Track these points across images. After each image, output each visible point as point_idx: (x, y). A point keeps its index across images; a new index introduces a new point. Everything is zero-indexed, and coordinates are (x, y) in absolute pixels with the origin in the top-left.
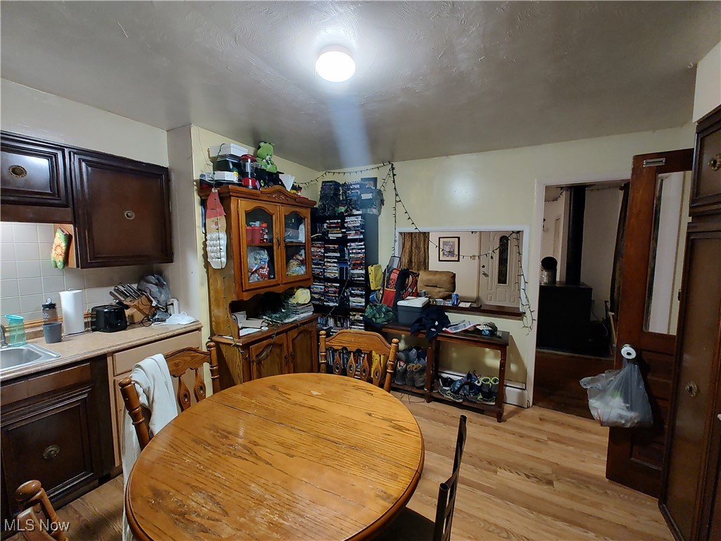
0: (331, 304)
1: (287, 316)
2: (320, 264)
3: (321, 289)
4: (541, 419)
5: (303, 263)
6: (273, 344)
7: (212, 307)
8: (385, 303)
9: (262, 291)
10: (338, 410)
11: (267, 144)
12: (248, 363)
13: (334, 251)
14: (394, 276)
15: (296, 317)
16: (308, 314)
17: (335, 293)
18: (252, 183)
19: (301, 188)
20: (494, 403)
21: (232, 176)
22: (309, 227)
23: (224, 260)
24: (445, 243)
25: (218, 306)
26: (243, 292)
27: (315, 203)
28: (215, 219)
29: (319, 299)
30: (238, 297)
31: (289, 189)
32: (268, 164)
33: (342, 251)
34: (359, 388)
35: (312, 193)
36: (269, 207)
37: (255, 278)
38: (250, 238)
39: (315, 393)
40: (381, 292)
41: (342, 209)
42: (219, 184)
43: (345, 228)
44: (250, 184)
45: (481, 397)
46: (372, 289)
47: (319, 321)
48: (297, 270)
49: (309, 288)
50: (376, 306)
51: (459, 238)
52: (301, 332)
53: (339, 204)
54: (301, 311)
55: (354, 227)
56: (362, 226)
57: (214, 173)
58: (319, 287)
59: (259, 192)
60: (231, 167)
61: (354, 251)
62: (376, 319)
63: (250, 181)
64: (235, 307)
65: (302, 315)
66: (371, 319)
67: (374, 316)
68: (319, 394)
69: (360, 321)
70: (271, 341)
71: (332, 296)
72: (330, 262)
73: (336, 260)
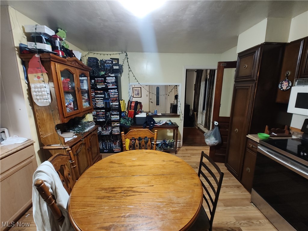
0: (101, 120)
1: (84, 129)
2: (94, 101)
3: (94, 113)
4: (186, 150)
5: (87, 100)
6: (83, 144)
7: (40, 130)
8: (129, 116)
9: (74, 117)
11: (62, 30)
13: (101, 94)
14: (133, 105)
15: (89, 129)
16: (93, 126)
17: (103, 114)
20: (173, 148)
22: (90, 82)
23: (48, 100)
24: (135, 90)
26: (64, 118)
28: (37, 75)
30: (62, 121)
34: (149, 153)
36: (72, 70)
39: (134, 159)
40: (127, 112)
41: (103, 73)
42: (41, 52)
44: (61, 54)
45: (169, 147)
46: (122, 111)
48: (85, 104)
50: (125, 118)
51: (141, 88)
52: (92, 136)
54: (90, 125)
55: (112, 82)
56: (116, 82)
59: (66, 60)
60: (45, 41)
61: (112, 94)
62: (127, 124)
63: (60, 52)
65: (91, 127)
66: (125, 124)
67: (126, 123)
69: (117, 126)
70: (81, 142)
71: (101, 116)
72: (99, 100)
73: (102, 99)
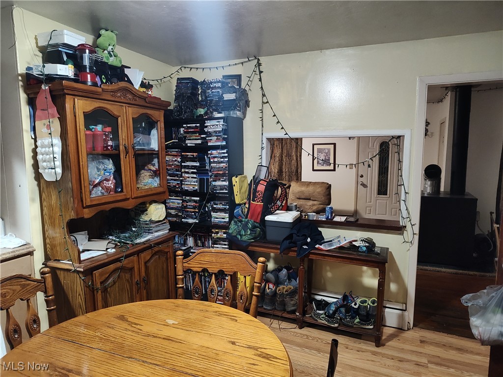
0: (190, 221)
1: (138, 236)
2: (177, 175)
3: (178, 204)
5: (156, 174)
6: (122, 269)
7: (46, 227)
8: (251, 218)
9: (108, 207)
10: (197, 340)
11: (109, 33)
12: (91, 291)
13: (193, 160)
14: (261, 188)
15: (149, 237)
16: (163, 232)
17: (194, 208)
18: (91, 79)
19: (151, 86)
20: (372, 327)
21: (66, 70)
22: (163, 132)
23: (59, 170)
24: (320, 151)
25: (53, 224)
26: (84, 208)
27: (169, 104)
28: (46, 122)
29: (176, 216)
30: (77, 215)
31: (137, 86)
32: (111, 56)
33: (201, 160)
34: (220, 314)
35: (165, 92)
36: (113, 108)
37: (98, 192)
38: (91, 145)
39: (170, 322)
40: (247, 206)
41: (201, 111)
42: (50, 79)
43: (205, 133)
44: (89, 80)
45: (358, 320)
46: (237, 202)
47: (177, 239)
48: (149, 182)
49: (164, 203)
51: (335, 144)
52: (156, 253)
53: (198, 105)
54: (154, 229)
55: (215, 132)
56: (225, 131)
57: (44, 66)
58: (176, 202)
59: (100, 90)
60: (65, 58)
61: (216, 160)
62: (241, 236)
63: (89, 76)
64: (74, 227)
65: (157, 234)
66: (236, 236)
67: (239, 233)
68: (176, 323)
69: (224, 240)
70: (119, 264)
71: (191, 212)
72: (188, 173)
73: (195, 171)
